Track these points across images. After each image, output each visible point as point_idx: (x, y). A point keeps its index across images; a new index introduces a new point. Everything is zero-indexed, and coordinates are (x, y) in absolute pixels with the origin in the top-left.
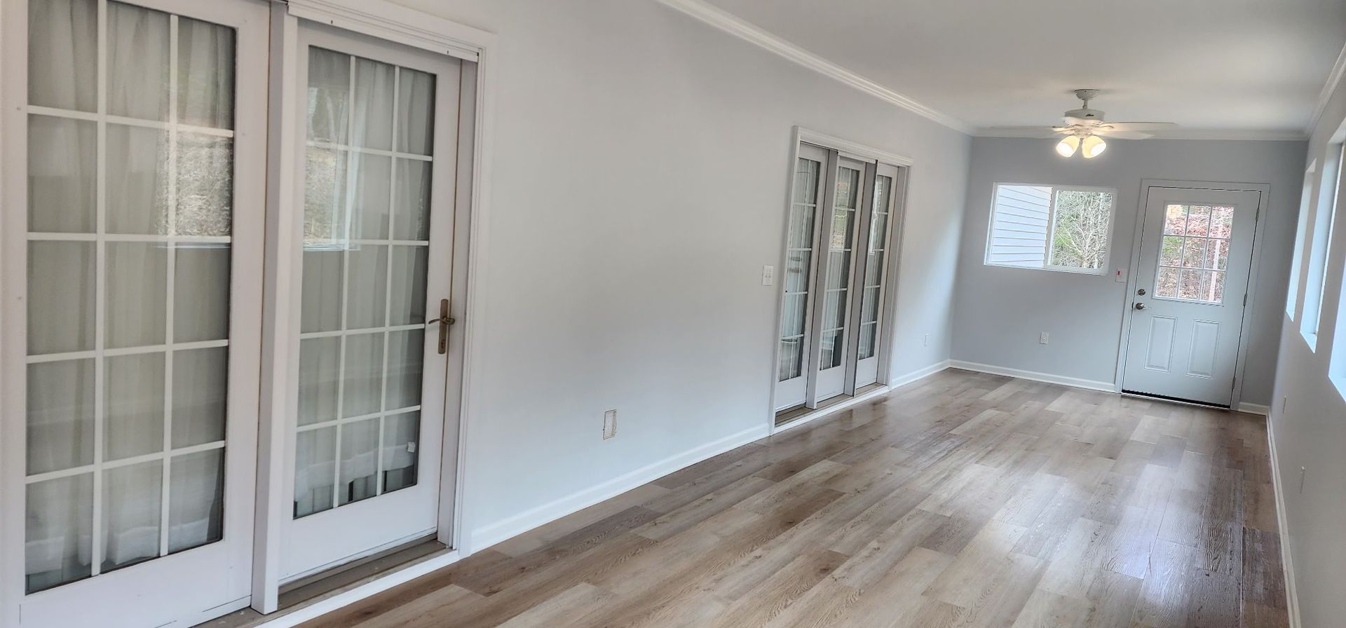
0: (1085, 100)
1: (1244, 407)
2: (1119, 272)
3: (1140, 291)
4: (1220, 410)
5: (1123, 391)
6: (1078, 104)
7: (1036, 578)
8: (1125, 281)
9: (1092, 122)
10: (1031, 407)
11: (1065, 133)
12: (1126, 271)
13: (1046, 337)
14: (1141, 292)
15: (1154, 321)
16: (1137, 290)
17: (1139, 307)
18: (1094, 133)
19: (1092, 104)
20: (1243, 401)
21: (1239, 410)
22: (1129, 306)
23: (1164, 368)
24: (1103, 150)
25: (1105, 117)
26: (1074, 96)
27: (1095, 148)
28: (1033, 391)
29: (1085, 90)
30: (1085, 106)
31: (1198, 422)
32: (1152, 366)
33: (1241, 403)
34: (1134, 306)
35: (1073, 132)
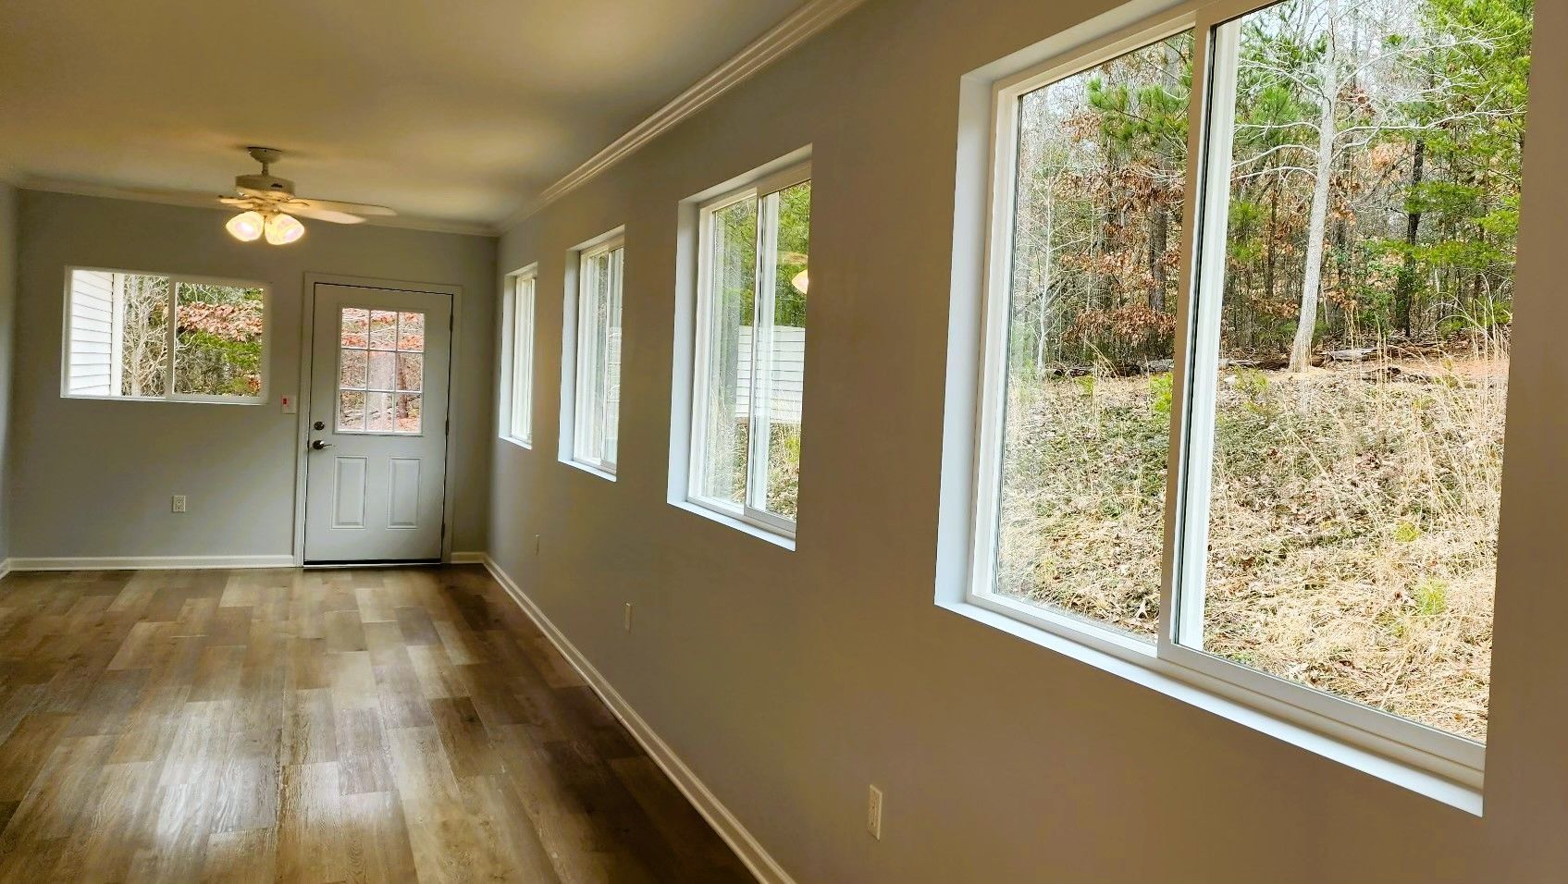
0: (265, 162)
1: (458, 557)
2: (285, 400)
3: (316, 424)
4: (432, 566)
5: (305, 563)
6: (255, 168)
7: (399, 815)
8: (295, 411)
9: (276, 195)
10: (199, 608)
11: (242, 207)
12: (295, 399)
13: (182, 502)
14: (319, 426)
15: (340, 464)
16: (313, 424)
17: (317, 446)
18: (283, 210)
19: (276, 170)
20: (455, 551)
21: (453, 562)
22: (303, 447)
23: (357, 524)
24: (299, 237)
25: (297, 190)
26: (247, 154)
27: (284, 231)
28: (181, 584)
29: (266, 149)
30: (265, 172)
31: (420, 585)
32: (343, 524)
33: (453, 554)
34: (311, 446)
35: (251, 206)
